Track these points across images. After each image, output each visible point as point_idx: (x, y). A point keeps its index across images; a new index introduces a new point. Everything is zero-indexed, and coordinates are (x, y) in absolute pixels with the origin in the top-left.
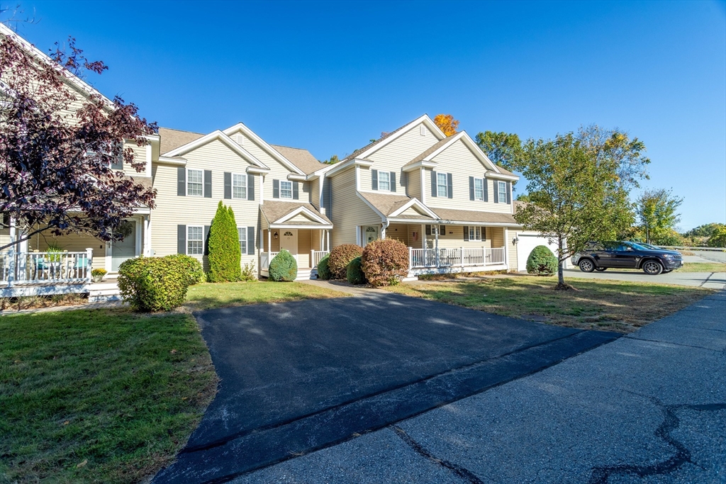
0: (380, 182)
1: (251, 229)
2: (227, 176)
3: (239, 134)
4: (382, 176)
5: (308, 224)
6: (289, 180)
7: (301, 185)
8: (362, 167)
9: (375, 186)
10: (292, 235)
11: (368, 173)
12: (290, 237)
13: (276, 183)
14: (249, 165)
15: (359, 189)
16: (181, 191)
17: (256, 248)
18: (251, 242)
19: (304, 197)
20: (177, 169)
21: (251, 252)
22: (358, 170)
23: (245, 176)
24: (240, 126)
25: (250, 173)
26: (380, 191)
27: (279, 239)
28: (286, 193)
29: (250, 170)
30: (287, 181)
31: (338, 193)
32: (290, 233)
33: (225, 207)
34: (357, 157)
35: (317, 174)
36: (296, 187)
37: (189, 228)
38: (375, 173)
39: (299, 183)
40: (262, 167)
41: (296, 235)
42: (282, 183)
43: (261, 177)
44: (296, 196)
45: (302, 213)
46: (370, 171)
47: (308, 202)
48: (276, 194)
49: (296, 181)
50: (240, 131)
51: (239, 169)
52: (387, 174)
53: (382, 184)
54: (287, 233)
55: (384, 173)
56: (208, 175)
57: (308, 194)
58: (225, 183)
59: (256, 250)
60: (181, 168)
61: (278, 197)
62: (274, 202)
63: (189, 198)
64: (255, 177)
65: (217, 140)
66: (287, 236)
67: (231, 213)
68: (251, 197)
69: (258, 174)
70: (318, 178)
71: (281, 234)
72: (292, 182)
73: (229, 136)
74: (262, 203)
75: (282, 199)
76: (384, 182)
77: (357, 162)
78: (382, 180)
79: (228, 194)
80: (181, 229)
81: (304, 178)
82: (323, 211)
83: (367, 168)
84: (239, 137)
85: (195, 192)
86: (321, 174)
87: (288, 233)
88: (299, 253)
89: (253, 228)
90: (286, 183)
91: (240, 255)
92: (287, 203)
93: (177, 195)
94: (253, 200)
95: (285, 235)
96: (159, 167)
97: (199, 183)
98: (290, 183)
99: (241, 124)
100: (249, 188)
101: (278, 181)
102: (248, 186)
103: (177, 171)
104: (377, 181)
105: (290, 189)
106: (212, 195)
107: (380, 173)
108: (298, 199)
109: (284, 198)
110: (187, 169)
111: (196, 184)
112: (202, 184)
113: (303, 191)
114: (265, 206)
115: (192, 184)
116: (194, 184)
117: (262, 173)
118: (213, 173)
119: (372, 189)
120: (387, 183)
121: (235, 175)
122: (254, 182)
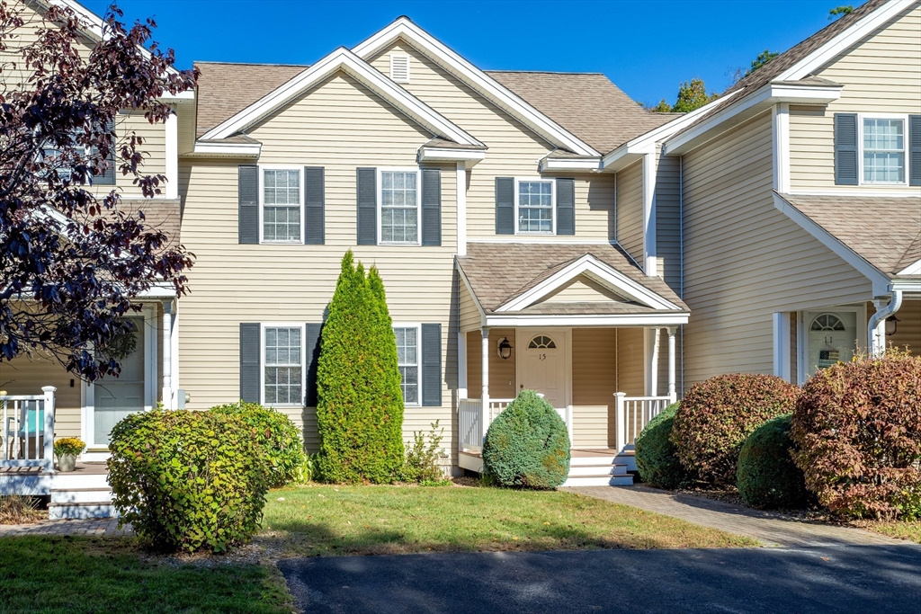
0: (868, 155)
1: (431, 331)
2: (366, 178)
3: (398, 53)
4: (877, 132)
5: (604, 310)
6: (545, 174)
7: (582, 189)
8: (797, 108)
9: (846, 170)
10: (552, 346)
11: (823, 128)
12: (547, 351)
13: (504, 187)
14: (427, 140)
15: (785, 186)
16: (248, 233)
17: (444, 386)
18: (431, 368)
19: (592, 226)
20: (236, 170)
21: (433, 399)
22: (784, 121)
23: (413, 175)
24: (402, 27)
25: (430, 166)
26: (866, 189)
27: (513, 357)
28: (534, 218)
29: (430, 154)
30: (538, 179)
31: (706, 203)
32: (546, 340)
33: (361, 270)
34: (780, 78)
35: (634, 148)
36: (566, 198)
37: (268, 330)
38: (846, 127)
39: (577, 184)
40: (462, 141)
41: (565, 348)
42: (523, 185)
43: (461, 174)
44: (567, 224)
45: (585, 278)
46: (827, 121)
47: (606, 241)
48: (504, 223)
49: (566, 177)
50: (401, 42)
51: (397, 157)
52: (898, 124)
53: (876, 164)
54: (538, 340)
55: (882, 123)
56: (315, 177)
57: (603, 215)
58: (361, 198)
59: (446, 393)
60: (247, 163)
61: (512, 232)
62: (500, 248)
63: (267, 248)
64: (443, 174)
65: (338, 79)
66: (538, 351)
67: (376, 286)
68: (432, 236)
69: (452, 165)
70: (639, 161)
71: (521, 345)
72: (554, 182)
73: (369, 60)
74: (462, 252)
75: (522, 237)
76: (883, 155)
77: (777, 93)
78: (877, 148)
79: (366, 234)
80: (249, 333)
81: (594, 166)
82: (654, 266)
83: (817, 109)
84: (396, 60)
85: (282, 232)
86: (649, 147)
87: (542, 341)
88: (576, 402)
89: (438, 327)
90: (535, 185)
91: (401, 408)
92: (537, 247)
93: (237, 241)
94: (438, 243)
95: (532, 346)
96: (194, 169)
97: (292, 205)
98: (549, 185)
99: (403, 20)
100: (425, 210)
101: (511, 180)
102: (423, 205)
103: (237, 177)
104: (854, 154)
105: (550, 204)
106: (326, 237)
107: (868, 122)
108: (573, 233)
109: (529, 232)
110: (262, 168)
111: (284, 208)
112: (298, 208)
113: (589, 208)
114: (471, 261)
115: (273, 208)
116: (279, 208)
117: (463, 161)
118: (326, 173)
119: (837, 182)
120: (893, 155)
121: (386, 174)
122: (439, 189)
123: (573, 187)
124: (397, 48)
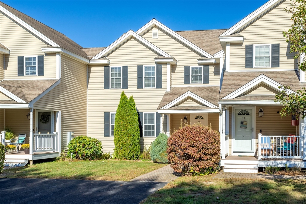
0: (256, 58)
2: (140, 68)
3: (155, 30)
4: (260, 50)
6: (200, 64)
7: (212, 69)
8: (232, 44)
10: (202, 119)
11: (241, 51)
13: (187, 69)
14: (157, 56)
16: (106, 86)
18: (158, 125)
19: (214, 80)
20: (103, 68)
22: (228, 48)
23: (153, 67)
24: (154, 22)
25: (159, 64)
26: (255, 69)
27: (189, 122)
28: (197, 78)
29: (158, 60)
30: (198, 66)
32: (201, 117)
33: (127, 97)
34: (222, 35)
35: (216, 56)
36: (206, 72)
37: (112, 114)
38: (249, 49)
39: (210, 67)
40: (166, 56)
41: (206, 119)
42: (193, 68)
43: (168, 67)
44: (206, 81)
45: (191, 98)
46: (243, 48)
47: (219, 85)
48: (186, 80)
49: (207, 65)
50: (156, 26)
51: (149, 62)
52: (267, 47)
53: (259, 61)
54: (198, 117)
56: (125, 69)
57: (219, 77)
58: (138, 75)
60: (106, 66)
61: (189, 83)
63: (111, 91)
64: (163, 66)
65: (132, 40)
66: (198, 120)
67: (132, 101)
68: (159, 85)
69: (166, 64)
71: (192, 118)
72: (202, 67)
74: (168, 90)
75: (192, 85)
76: (262, 58)
77: (222, 40)
78: (258, 56)
79: (140, 86)
80: (107, 115)
81: (213, 61)
83: (240, 44)
84: (154, 32)
85: (116, 85)
86: (220, 56)
90: (197, 68)
92: (195, 87)
93: (103, 88)
94: (161, 88)
95: (196, 119)
96: (92, 68)
97: (119, 77)
98: (201, 68)
99: (154, 20)
100: (157, 78)
101: (189, 67)
102: (157, 76)
103: (104, 70)
104: (252, 58)
105: (201, 74)
106: (129, 86)
107: (257, 47)
108: (208, 83)
109: (195, 83)
110: (110, 67)
111: (117, 78)
112: (120, 78)
113: (214, 74)
114: (169, 93)
115: (114, 78)
116: (115, 78)
117: (169, 62)
118: (129, 67)
119: (246, 67)
120: (266, 57)
121: (146, 67)
122: (162, 71)
123: (209, 68)
124: (155, 28)
